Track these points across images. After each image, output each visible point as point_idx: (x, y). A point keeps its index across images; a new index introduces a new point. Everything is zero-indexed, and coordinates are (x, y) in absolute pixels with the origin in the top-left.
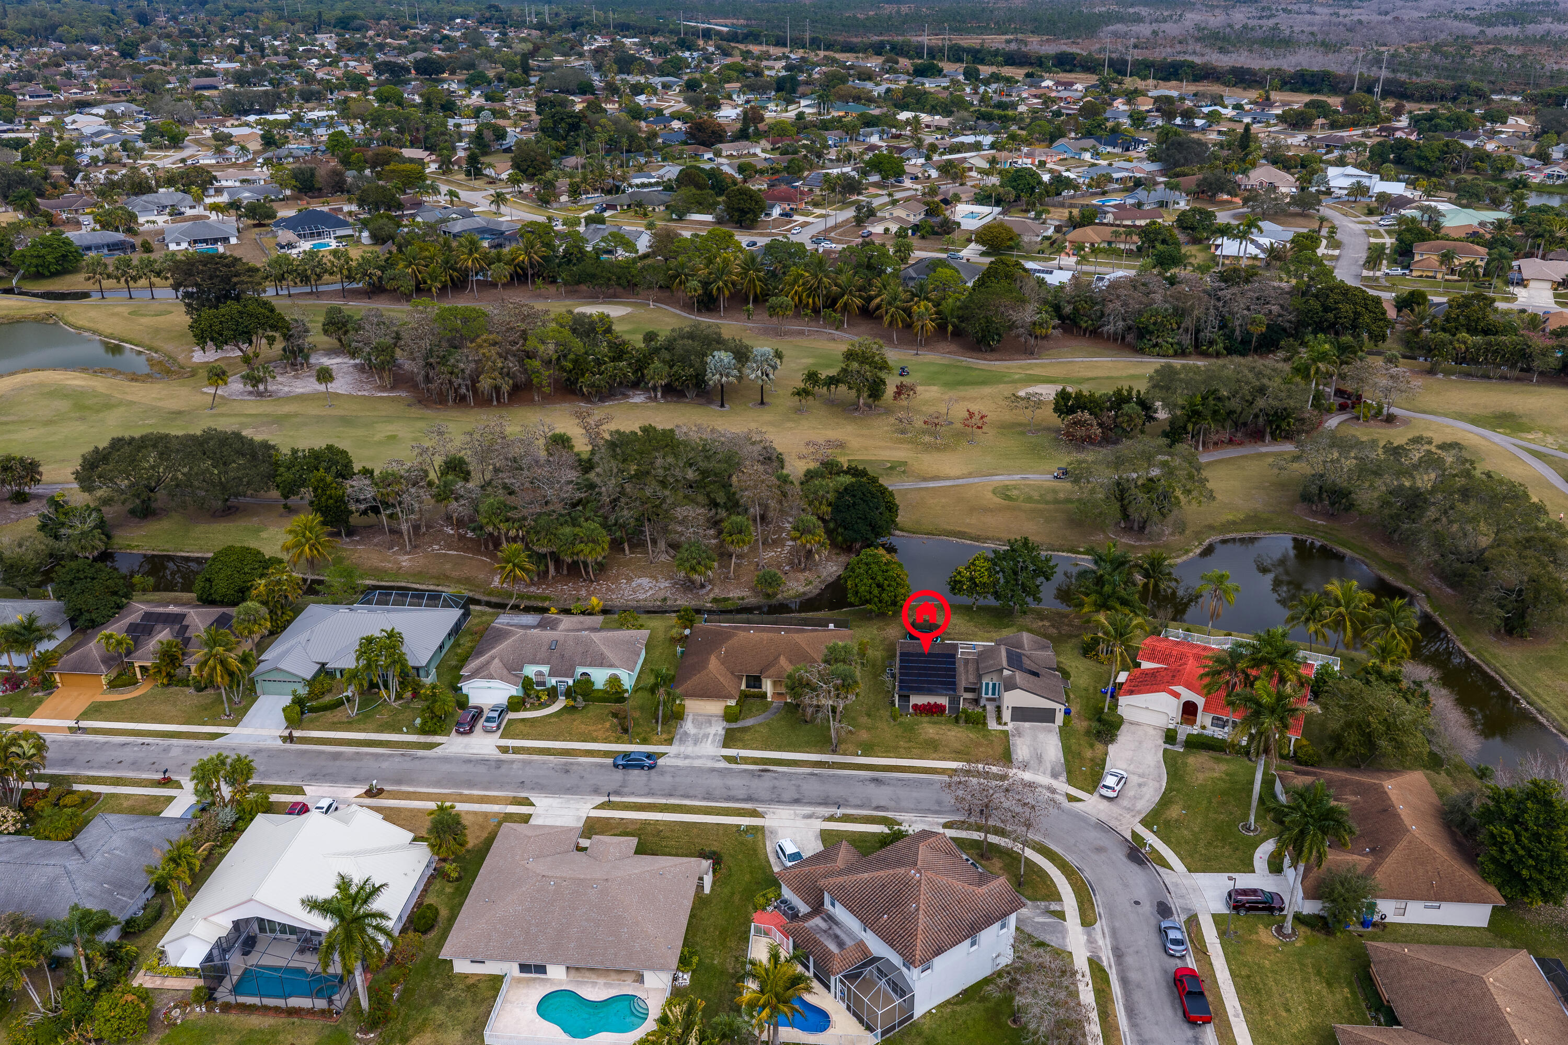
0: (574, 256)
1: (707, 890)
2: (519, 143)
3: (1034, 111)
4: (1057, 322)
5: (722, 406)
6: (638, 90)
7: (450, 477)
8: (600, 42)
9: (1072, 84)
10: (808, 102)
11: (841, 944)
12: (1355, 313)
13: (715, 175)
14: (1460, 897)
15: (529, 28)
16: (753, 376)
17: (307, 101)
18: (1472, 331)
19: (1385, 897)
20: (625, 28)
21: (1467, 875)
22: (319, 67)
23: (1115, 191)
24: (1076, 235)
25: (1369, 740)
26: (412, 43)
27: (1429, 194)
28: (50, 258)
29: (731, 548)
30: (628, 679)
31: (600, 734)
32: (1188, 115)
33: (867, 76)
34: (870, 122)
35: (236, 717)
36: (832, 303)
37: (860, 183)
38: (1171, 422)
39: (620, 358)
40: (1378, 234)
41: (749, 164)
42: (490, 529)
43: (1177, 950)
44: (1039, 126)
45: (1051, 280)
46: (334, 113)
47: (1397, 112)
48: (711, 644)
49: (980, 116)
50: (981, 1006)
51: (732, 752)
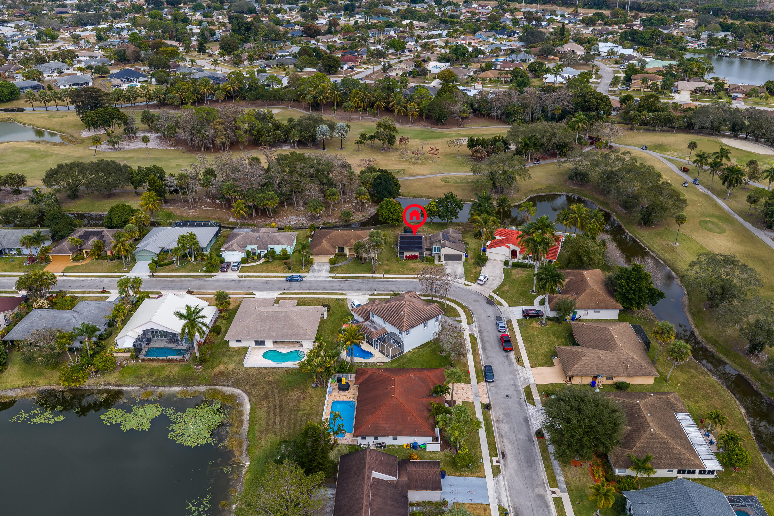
0: (253, 87)
1: (325, 318)
2: (222, 37)
3: (467, 19)
4: (471, 111)
5: (324, 149)
6: (277, 11)
7: (208, 177)
9: (486, 6)
10: (360, 16)
11: (376, 329)
12: (597, 103)
13: (317, 51)
14: (607, 307)
16: (337, 136)
17: (115, 18)
18: (649, 111)
19: (579, 308)
21: (611, 300)
22: (117, 2)
23: (502, 55)
24: (482, 75)
25: (580, 258)
27: (643, 54)
28: (6, 92)
29: (330, 202)
30: (290, 250)
31: (280, 270)
32: (538, 20)
33: (388, 3)
34: (389, 25)
35: (129, 269)
36: (372, 105)
37: (384, 53)
38: (517, 150)
39: (278, 130)
40: (618, 72)
41: (333, 45)
42: (228, 196)
43: (502, 329)
44: (469, 26)
45: (470, 94)
46: (129, 24)
47: (635, 17)
48: (324, 236)
49: (441, 22)
50: (429, 349)
51: (333, 275)
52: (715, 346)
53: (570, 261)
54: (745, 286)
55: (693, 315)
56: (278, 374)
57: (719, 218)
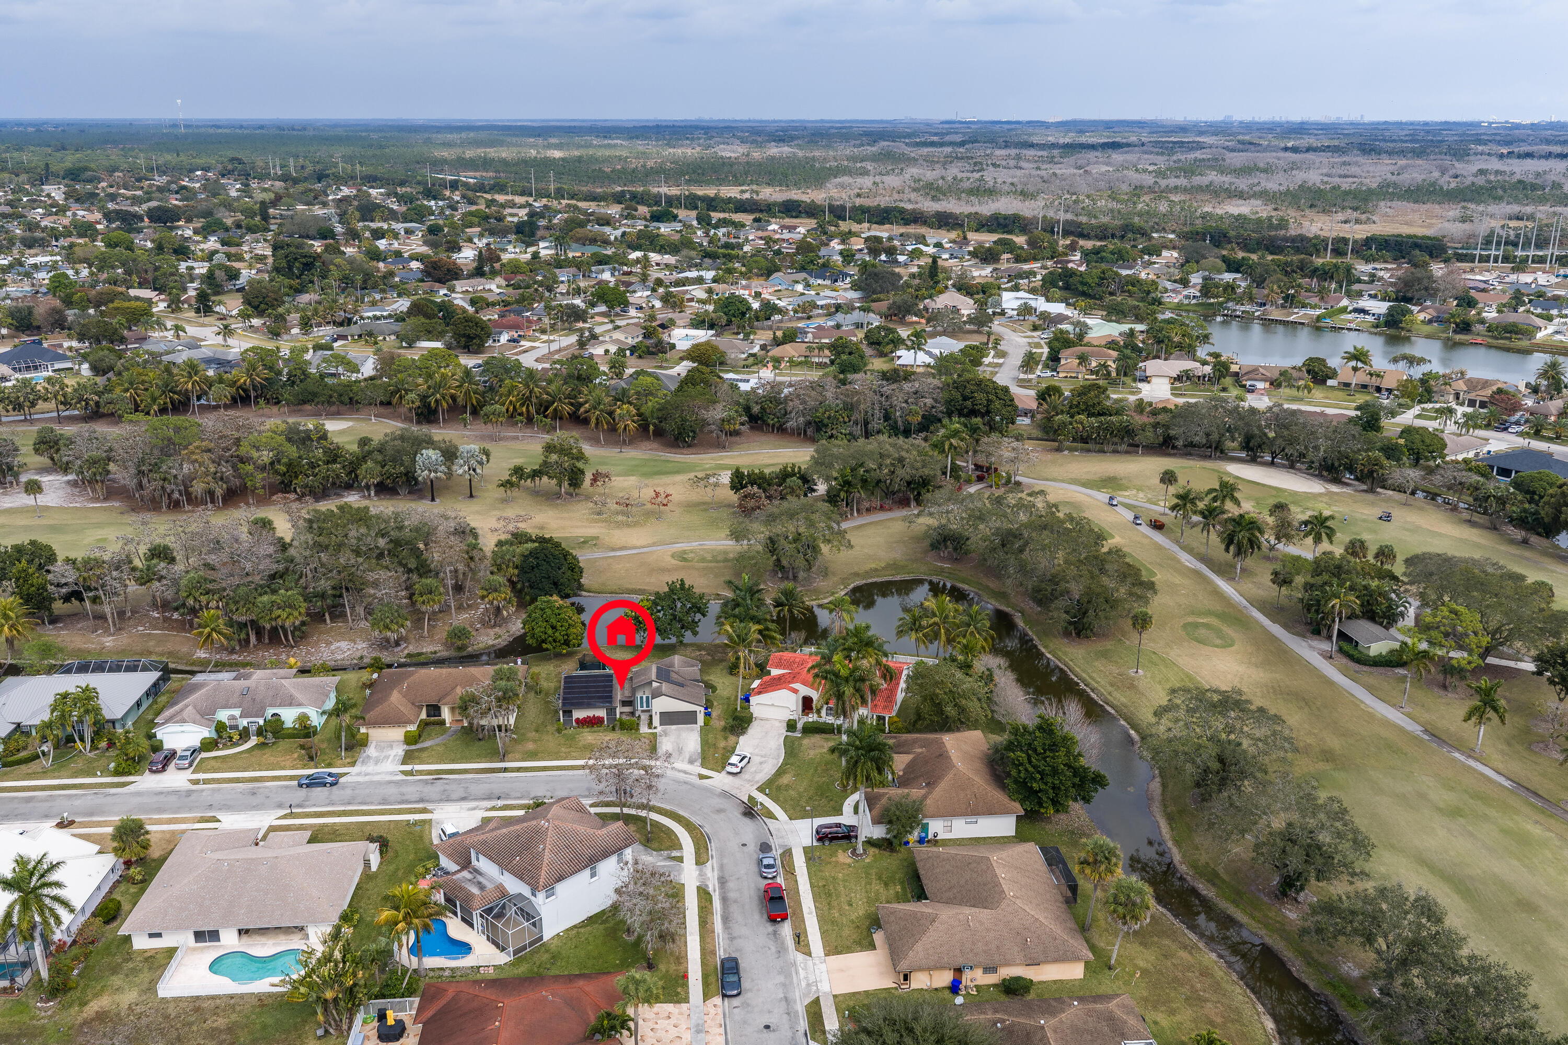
0: (299, 374)
1: (374, 868)
2: (251, 282)
3: (758, 251)
4: (745, 418)
5: (433, 500)
6: (378, 234)
7: (154, 561)
8: (346, 191)
9: (795, 228)
10: (547, 244)
11: (482, 888)
12: (988, 400)
13: (447, 309)
14: (991, 811)
15: (273, 179)
16: (460, 472)
17: (29, 247)
18: (1090, 415)
19: (933, 816)
20: (372, 180)
21: (999, 796)
22: (44, 216)
23: (819, 315)
24: (776, 352)
25: (939, 708)
26: (147, 193)
27: (1085, 311)
29: (424, 608)
30: (316, 720)
31: (288, 763)
32: (891, 251)
33: (606, 221)
34: (602, 261)
36: (544, 410)
37: (585, 312)
38: (828, 492)
39: (334, 461)
40: (1038, 345)
41: (482, 298)
42: (191, 602)
43: (770, 873)
44: (755, 262)
45: (744, 387)
46: (58, 258)
47: (1073, 248)
48: (395, 682)
49: (707, 255)
50: (602, 927)
51: (408, 768)
52: (1214, 885)
53: (919, 716)
54: (1266, 754)
55: (1170, 818)
56: (238, 1008)
57: (1221, 616)
